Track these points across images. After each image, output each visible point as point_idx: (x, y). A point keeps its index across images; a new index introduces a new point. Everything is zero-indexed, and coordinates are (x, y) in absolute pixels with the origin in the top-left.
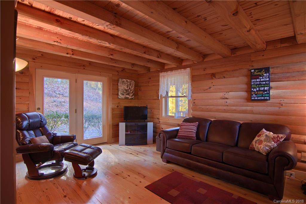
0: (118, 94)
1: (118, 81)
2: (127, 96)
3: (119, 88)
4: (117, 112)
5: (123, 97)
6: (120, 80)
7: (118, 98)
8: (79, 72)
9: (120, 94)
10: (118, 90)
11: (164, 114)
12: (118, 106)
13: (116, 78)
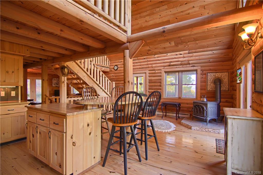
0: (52, 85)
1: (52, 79)
2: (57, 85)
3: (53, 82)
4: (52, 92)
5: (55, 86)
6: (53, 79)
7: (52, 86)
8: (34, 77)
9: (53, 85)
10: (52, 83)
11: (72, 93)
12: (52, 90)
13: (51, 78)
